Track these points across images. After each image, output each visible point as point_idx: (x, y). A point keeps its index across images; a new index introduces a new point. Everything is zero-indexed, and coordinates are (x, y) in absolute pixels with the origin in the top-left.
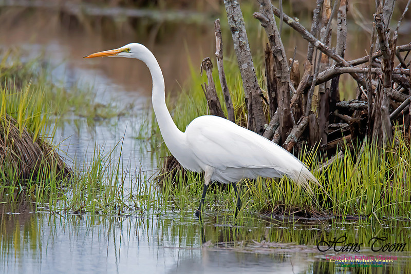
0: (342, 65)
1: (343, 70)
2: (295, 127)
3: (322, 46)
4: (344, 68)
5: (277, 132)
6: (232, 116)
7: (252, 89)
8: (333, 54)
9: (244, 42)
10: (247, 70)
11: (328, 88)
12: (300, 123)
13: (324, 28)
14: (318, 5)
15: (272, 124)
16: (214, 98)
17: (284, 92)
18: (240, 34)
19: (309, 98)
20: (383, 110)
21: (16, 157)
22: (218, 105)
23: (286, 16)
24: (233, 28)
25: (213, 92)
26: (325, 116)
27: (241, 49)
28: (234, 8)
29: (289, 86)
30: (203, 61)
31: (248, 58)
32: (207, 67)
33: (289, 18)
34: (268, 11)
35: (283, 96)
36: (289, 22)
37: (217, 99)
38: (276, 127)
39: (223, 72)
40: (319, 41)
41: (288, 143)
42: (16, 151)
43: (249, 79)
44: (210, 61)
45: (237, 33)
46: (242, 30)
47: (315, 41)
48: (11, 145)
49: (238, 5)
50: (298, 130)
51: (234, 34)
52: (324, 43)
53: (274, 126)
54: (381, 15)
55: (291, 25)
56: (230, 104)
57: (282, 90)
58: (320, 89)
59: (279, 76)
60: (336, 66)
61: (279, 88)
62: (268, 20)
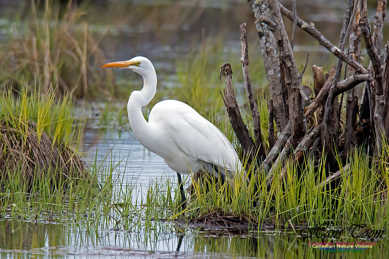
0: (360, 72)
1: (361, 77)
2: (306, 136)
3: (338, 52)
4: (361, 75)
5: (288, 141)
6: (258, 123)
7: (278, 97)
8: (351, 60)
9: (271, 47)
10: (274, 77)
11: (356, 97)
12: (311, 131)
13: (353, 34)
14: (348, 10)
15: (285, 133)
16: (233, 105)
17: (294, 99)
18: (267, 39)
19: (326, 106)
20: (376, 118)
21: (32, 164)
22: (237, 112)
23: (300, 20)
24: (260, 33)
25: (232, 99)
26: (352, 126)
27: (268, 55)
28: (261, 12)
29: (299, 92)
30: (223, 66)
31: (274, 65)
32: (226, 73)
33: (303, 22)
34: (275, 14)
35: (294, 103)
36: (303, 26)
37: (237, 106)
38: (288, 135)
39: (248, 79)
40: (335, 47)
41: (297, 152)
42: (33, 157)
43: (275, 86)
44: (230, 66)
45: (264, 38)
46: (269, 35)
47: (331, 47)
48: (28, 151)
49: (265, 9)
50: (308, 138)
51: (261, 39)
52: (340, 48)
53: (286, 134)
54: (365, 19)
55: (306, 29)
56: (255, 112)
57: (293, 97)
58: (348, 97)
59: (288, 82)
60: (356, 73)
61: (290, 95)
62: (275, 24)
